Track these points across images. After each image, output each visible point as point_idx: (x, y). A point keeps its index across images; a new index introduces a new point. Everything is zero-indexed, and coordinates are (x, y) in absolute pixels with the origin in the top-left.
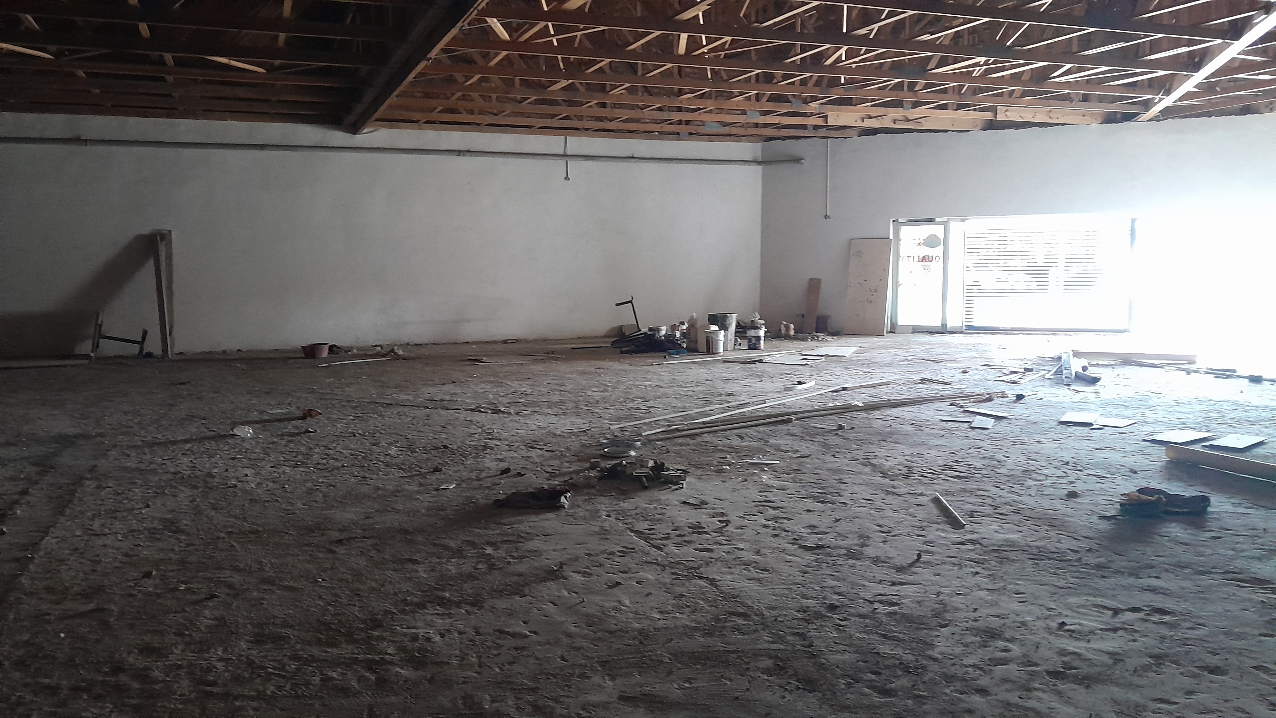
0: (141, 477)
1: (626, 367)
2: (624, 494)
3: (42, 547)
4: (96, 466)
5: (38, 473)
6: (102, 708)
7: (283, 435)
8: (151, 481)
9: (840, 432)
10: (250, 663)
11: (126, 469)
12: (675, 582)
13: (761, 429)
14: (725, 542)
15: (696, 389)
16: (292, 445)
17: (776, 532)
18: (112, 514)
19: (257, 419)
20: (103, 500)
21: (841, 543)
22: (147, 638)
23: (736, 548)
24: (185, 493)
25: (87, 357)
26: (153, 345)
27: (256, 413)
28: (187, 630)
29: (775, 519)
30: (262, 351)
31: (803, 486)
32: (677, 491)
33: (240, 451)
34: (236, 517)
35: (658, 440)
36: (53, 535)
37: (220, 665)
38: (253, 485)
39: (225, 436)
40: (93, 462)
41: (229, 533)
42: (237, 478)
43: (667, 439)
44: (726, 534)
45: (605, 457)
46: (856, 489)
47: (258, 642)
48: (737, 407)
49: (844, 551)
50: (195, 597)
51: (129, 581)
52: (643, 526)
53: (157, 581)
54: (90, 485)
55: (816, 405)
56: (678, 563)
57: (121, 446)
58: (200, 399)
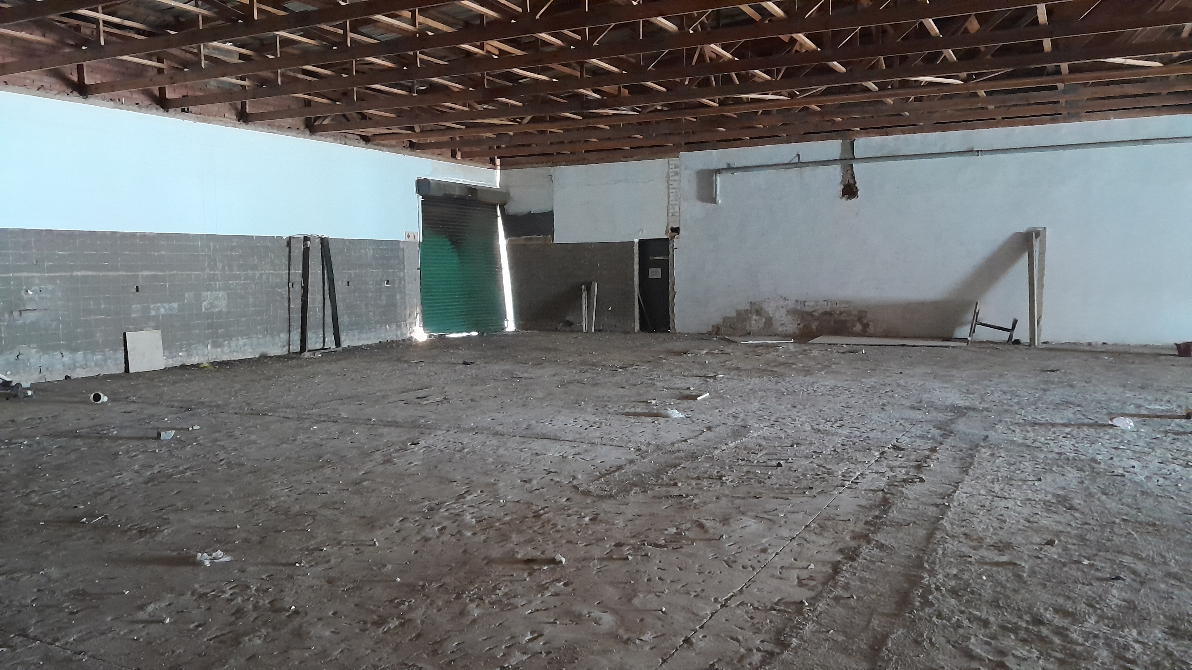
0: (1028, 452)
3: (955, 498)
4: (987, 437)
5: (941, 436)
6: (1029, 651)
7: (1166, 432)
8: (1038, 458)
10: (1170, 654)
11: (1013, 442)
16: (1178, 443)
18: (1009, 480)
19: (1133, 412)
20: (998, 467)
22: (1061, 600)
24: (1072, 475)
25: (965, 340)
26: (1022, 334)
27: (1132, 406)
28: (1098, 604)
30: (1129, 345)
33: (1122, 442)
34: (1128, 506)
36: (963, 490)
37: (1137, 646)
38: (1142, 478)
39: (1105, 425)
40: (986, 433)
41: (1124, 520)
42: (1124, 468)
47: (1174, 635)
50: (1099, 574)
51: (1032, 544)
53: (1060, 550)
54: (985, 452)
57: (1006, 421)
58: (1072, 386)
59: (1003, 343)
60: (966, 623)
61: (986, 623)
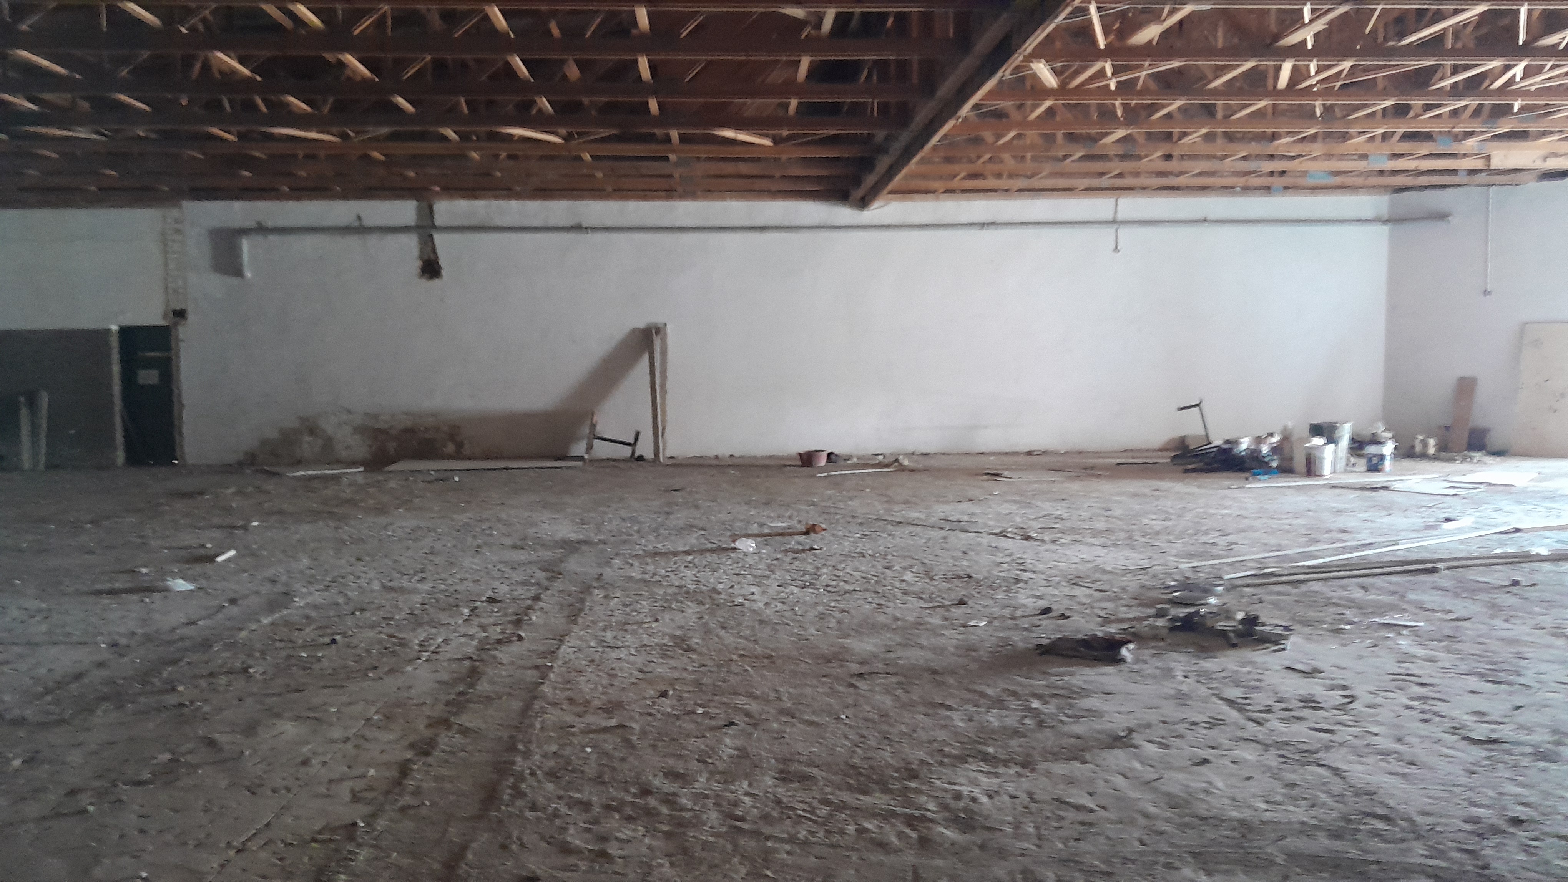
0: (646, 589)
1: (1194, 490)
2: (1205, 651)
3: (560, 656)
4: (601, 575)
5: (547, 579)
6: (634, 830)
7: (786, 551)
8: (657, 594)
9: (1514, 589)
10: (778, 802)
11: (630, 578)
12: (1283, 766)
13: (1394, 578)
14: (1350, 723)
15: (1295, 522)
16: (797, 563)
17: (1426, 716)
18: (623, 626)
19: (756, 532)
20: (612, 611)
21: (1525, 738)
22: (671, 762)
23: (1366, 732)
24: (692, 609)
25: (581, 458)
26: (645, 448)
27: (756, 525)
28: (710, 757)
29: (1424, 699)
30: (755, 457)
31: (1462, 659)
32: (1277, 654)
33: (743, 567)
34: (746, 639)
35: (1248, 586)
36: (570, 644)
37: (747, 799)
38: (761, 605)
39: (726, 549)
40: (599, 571)
41: (741, 656)
42: (744, 596)
43: (1260, 585)
44: (1353, 712)
45: (1176, 603)
46: (1544, 667)
47: (783, 780)
48: (1355, 549)
49: (1529, 750)
50: (713, 723)
51: (646, 698)
52: (1234, 693)
53: (674, 702)
54: (598, 594)
55: (1475, 550)
56: (1287, 743)
57: (623, 554)
58: (697, 507)
59: (625, 460)
60: (564, 810)
61: (586, 806)
